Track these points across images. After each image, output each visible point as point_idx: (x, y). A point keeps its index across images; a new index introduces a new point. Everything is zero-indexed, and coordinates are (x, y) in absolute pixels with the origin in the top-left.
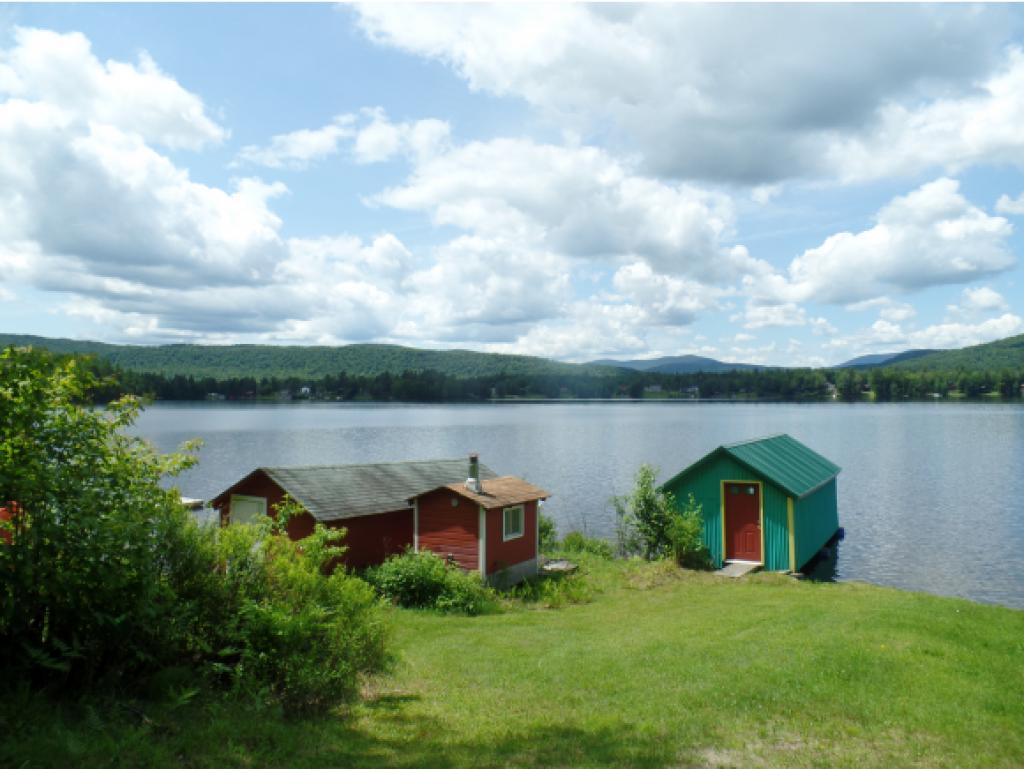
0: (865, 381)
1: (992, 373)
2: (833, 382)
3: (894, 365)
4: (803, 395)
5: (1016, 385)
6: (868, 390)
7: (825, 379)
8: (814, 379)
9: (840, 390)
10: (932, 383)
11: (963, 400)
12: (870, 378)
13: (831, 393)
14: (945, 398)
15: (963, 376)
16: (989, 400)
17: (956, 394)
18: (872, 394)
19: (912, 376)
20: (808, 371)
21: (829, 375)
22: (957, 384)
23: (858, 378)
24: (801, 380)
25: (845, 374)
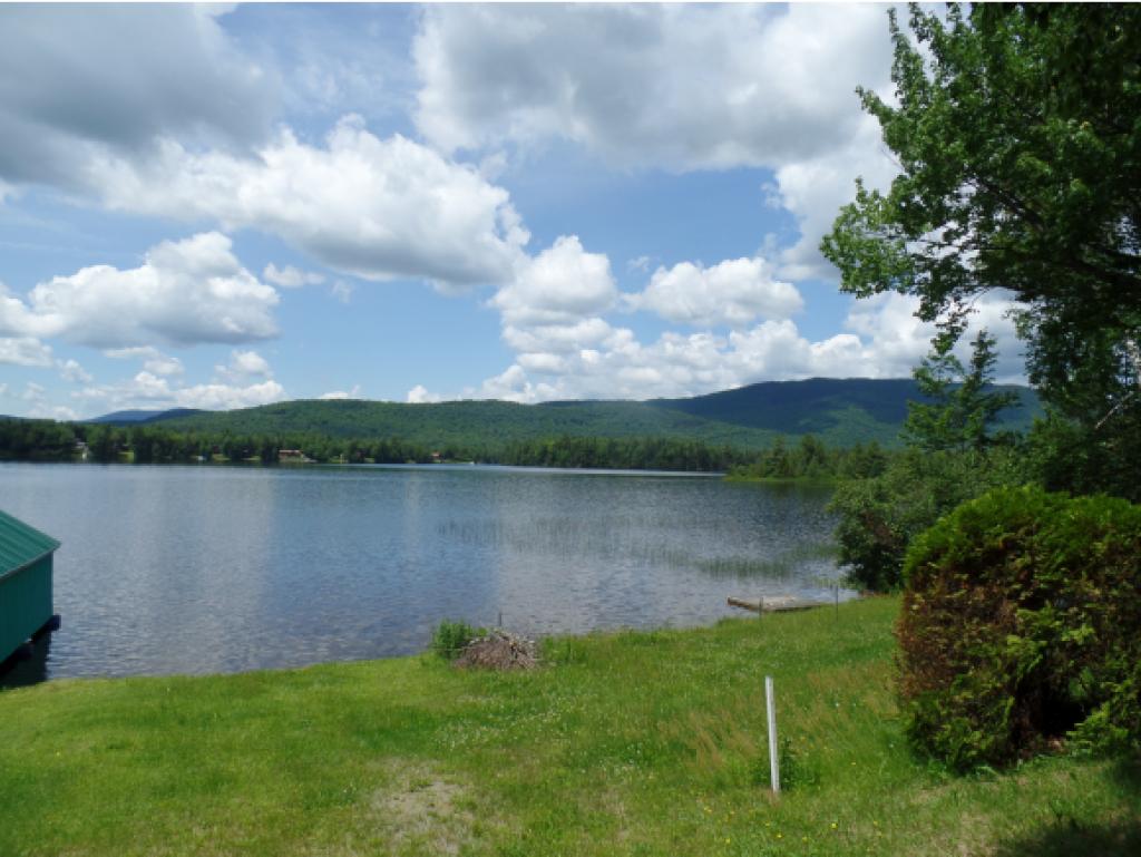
0: (123, 439)
1: (255, 438)
2: (84, 440)
3: (157, 423)
4: (43, 453)
5: (274, 451)
6: (126, 449)
7: (72, 435)
8: (59, 434)
9: (92, 449)
10: (197, 444)
11: (226, 464)
12: (130, 437)
13: (80, 452)
14: (209, 461)
15: (227, 439)
16: (251, 465)
17: (219, 457)
18: (131, 455)
19: (177, 437)
20: (51, 424)
21: (80, 430)
22: (221, 447)
23: (115, 435)
24: (41, 435)
25: (98, 431)
